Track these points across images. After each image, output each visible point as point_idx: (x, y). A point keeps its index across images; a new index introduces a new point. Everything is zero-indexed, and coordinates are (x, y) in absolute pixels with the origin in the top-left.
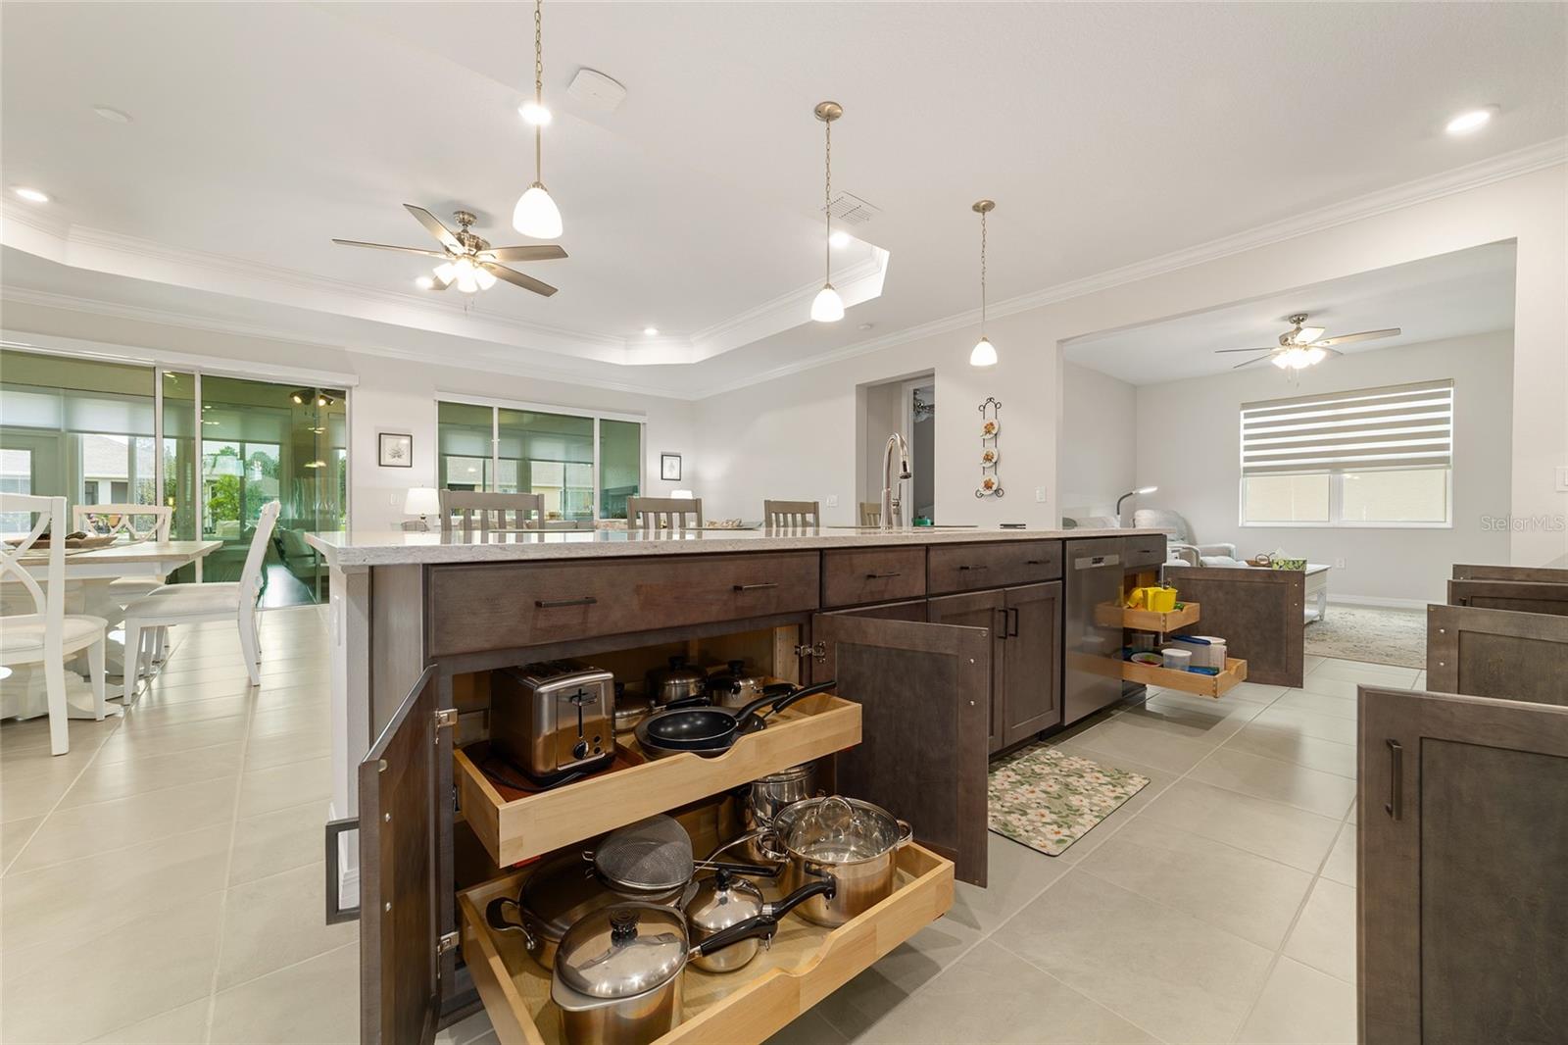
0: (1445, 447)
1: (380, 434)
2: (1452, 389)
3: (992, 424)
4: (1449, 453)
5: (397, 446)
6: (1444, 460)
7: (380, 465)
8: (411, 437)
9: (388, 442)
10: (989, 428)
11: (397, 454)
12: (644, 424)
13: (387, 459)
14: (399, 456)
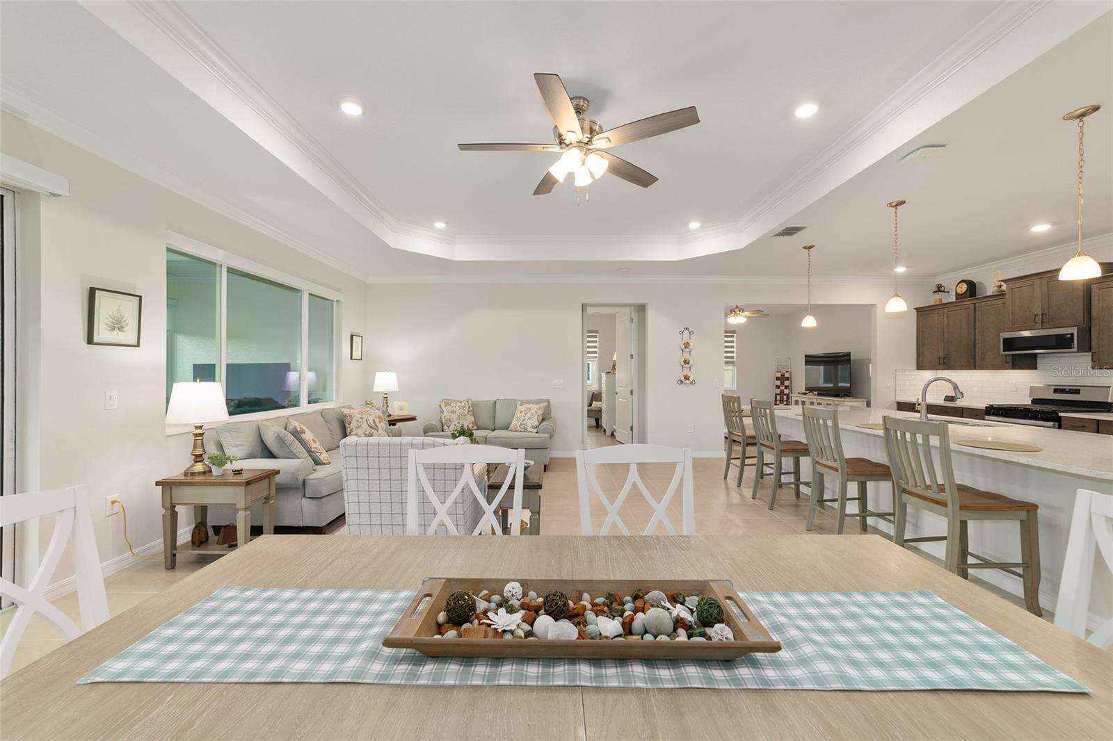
0: (732, 357)
1: (92, 292)
2: (735, 335)
3: (688, 343)
4: (735, 360)
5: (118, 310)
6: (732, 363)
7: (90, 340)
8: (140, 297)
9: (105, 305)
10: (687, 345)
11: (117, 325)
12: (337, 301)
13: (101, 333)
14: (121, 329)
